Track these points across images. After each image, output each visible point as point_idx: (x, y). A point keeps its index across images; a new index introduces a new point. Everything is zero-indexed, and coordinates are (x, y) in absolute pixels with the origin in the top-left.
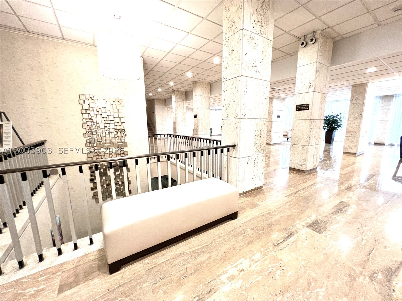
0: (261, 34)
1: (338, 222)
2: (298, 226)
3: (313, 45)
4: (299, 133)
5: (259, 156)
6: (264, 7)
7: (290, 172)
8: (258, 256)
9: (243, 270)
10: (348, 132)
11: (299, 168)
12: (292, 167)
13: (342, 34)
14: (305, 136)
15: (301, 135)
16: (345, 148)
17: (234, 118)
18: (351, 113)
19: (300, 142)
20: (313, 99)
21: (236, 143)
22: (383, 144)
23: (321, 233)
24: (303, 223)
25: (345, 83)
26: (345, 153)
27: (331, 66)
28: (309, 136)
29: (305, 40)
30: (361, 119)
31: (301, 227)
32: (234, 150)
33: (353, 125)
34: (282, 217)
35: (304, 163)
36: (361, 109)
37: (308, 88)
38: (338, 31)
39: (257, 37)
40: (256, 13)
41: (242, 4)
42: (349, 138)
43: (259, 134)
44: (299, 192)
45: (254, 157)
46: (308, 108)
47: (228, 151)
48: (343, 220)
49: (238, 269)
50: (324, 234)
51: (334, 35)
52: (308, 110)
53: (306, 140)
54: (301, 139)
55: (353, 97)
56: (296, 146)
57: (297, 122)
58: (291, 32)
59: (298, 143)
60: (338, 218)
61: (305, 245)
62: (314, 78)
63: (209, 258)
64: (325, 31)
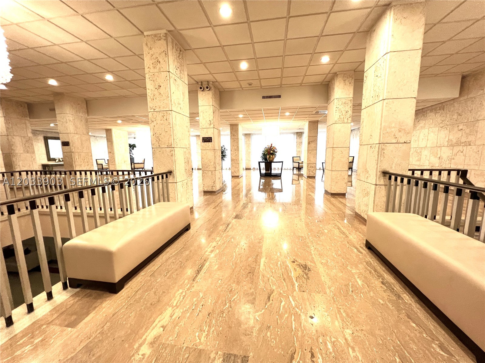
0: (181, 78)
1: (246, 212)
2: (229, 220)
3: (208, 92)
4: (207, 160)
5: (189, 180)
6: (180, 57)
7: (204, 195)
8: (218, 239)
9: (215, 247)
10: (232, 160)
11: (211, 190)
12: (206, 190)
13: (224, 88)
14: (212, 163)
15: (209, 163)
16: (232, 173)
17: (168, 147)
18: (232, 146)
19: (209, 168)
20: (213, 134)
21: (172, 169)
22: (250, 169)
23: (242, 219)
24: (231, 218)
25: (226, 122)
26: (233, 177)
27: (220, 109)
28: (215, 163)
29: (202, 85)
30: (238, 150)
31: (231, 220)
32: (171, 176)
33: (235, 155)
34: (219, 219)
35: (214, 185)
36: (238, 142)
37: (209, 125)
38: (222, 85)
39: (178, 80)
40: (176, 60)
41: (166, 50)
42: (234, 164)
43: (187, 161)
44: (219, 205)
45: (186, 181)
46: (212, 140)
47: (167, 177)
48: (248, 211)
49: (212, 247)
50: (243, 219)
51: (220, 87)
52: (212, 142)
53: (213, 166)
54: (209, 166)
55: (231, 133)
56: (206, 172)
57: (205, 152)
58: (193, 77)
59: (207, 169)
60: (246, 211)
61: (237, 226)
62: (212, 117)
63: (191, 251)
64: (215, 83)
